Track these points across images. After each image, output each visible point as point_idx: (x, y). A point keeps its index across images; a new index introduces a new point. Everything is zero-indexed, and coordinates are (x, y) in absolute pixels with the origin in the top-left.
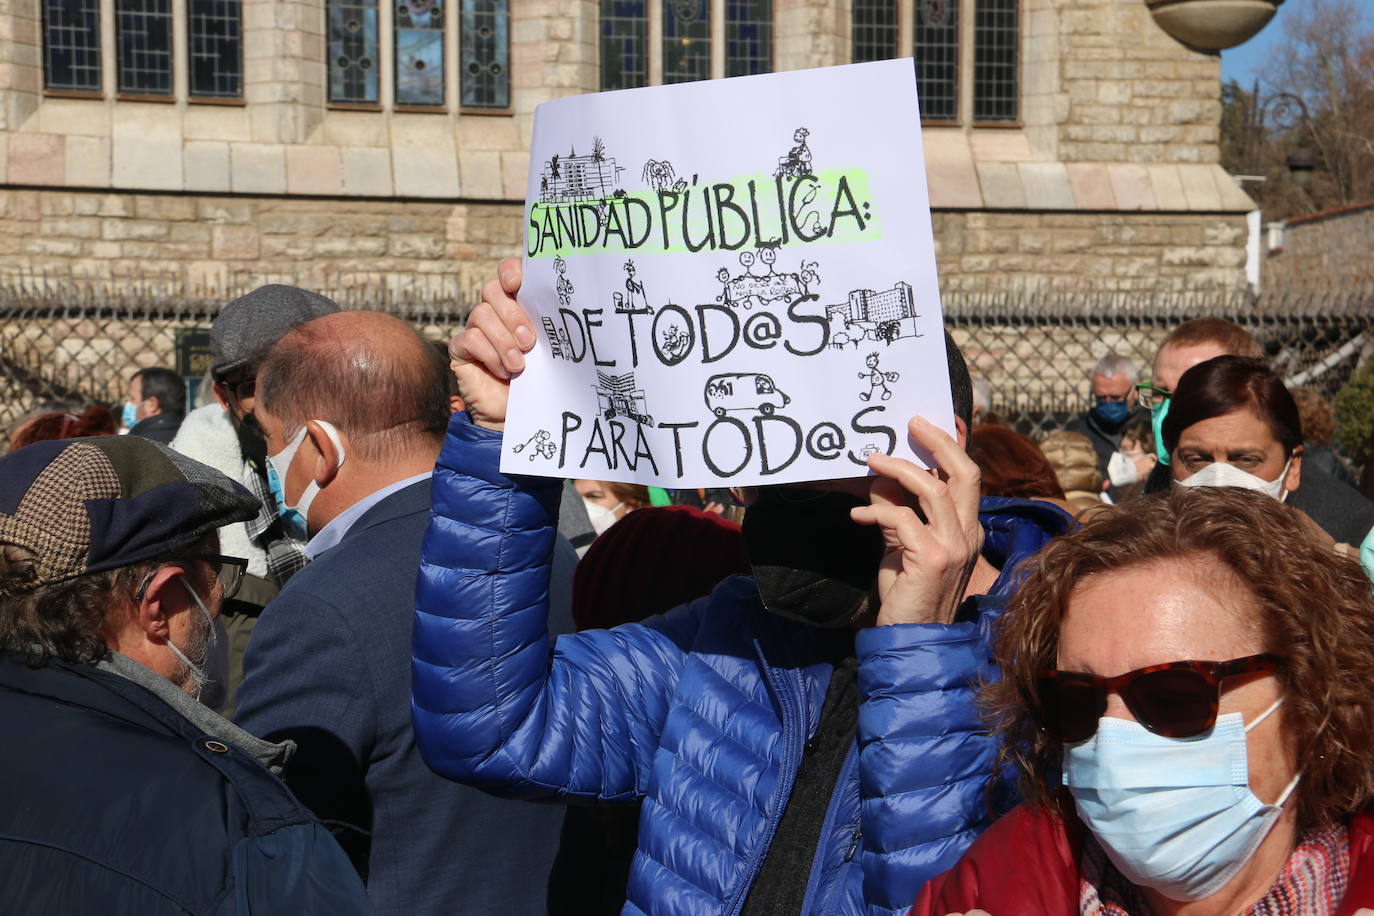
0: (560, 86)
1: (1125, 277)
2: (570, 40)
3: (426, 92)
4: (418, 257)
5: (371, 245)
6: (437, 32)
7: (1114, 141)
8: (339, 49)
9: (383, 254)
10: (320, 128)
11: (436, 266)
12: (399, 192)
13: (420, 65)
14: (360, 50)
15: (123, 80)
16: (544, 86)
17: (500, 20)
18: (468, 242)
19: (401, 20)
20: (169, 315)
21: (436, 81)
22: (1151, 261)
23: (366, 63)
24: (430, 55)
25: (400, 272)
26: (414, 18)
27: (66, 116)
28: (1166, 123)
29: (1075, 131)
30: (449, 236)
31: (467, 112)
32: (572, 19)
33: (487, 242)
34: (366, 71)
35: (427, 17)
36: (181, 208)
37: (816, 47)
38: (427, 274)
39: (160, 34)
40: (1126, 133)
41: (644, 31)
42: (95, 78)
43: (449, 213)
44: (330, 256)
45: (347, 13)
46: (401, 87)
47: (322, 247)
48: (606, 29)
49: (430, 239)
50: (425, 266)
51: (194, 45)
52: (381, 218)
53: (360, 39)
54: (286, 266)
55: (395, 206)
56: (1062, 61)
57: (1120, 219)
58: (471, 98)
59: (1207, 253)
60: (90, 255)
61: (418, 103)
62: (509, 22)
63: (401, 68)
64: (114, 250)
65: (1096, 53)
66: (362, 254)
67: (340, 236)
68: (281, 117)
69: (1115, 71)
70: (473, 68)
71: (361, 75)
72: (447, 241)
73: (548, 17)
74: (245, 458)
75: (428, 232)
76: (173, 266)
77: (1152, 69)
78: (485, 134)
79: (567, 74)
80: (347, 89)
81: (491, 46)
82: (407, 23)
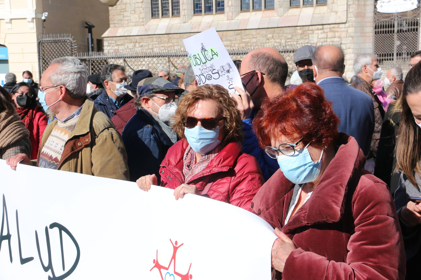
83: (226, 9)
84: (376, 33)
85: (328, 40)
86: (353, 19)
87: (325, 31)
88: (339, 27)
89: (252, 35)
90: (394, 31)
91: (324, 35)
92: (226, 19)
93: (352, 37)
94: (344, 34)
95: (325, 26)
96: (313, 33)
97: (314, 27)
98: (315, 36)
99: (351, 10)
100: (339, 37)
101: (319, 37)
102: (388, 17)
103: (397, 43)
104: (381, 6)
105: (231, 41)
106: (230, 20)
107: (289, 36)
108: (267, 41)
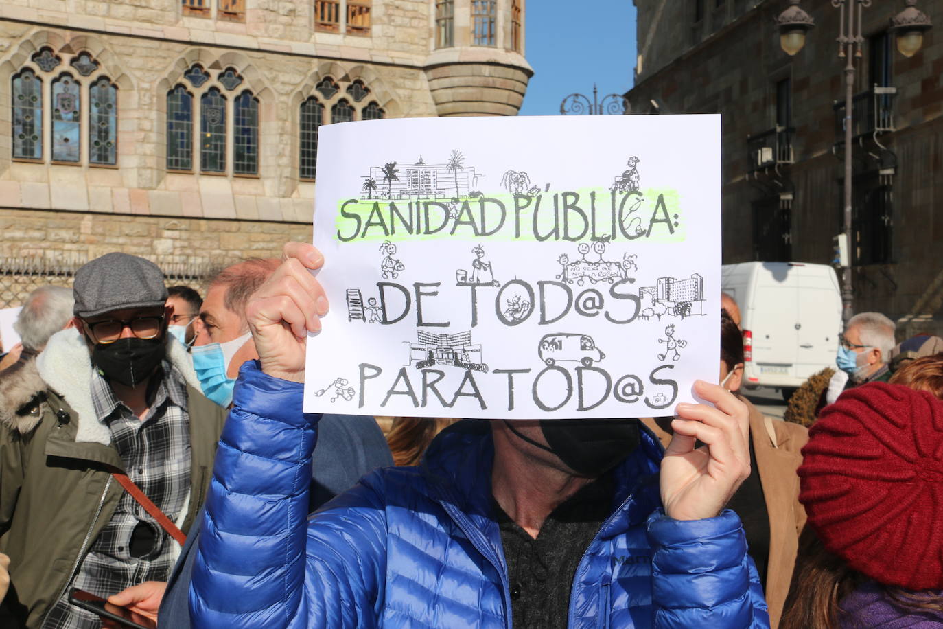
0: (145, 155)
2: (150, 131)
3: (69, 155)
4: (64, 242)
5: (37, 234)
6: (77, 123)
8: (19, 129)
9: (44, 240)
10: (8, 171)
11: (74, 247)
12: (54, 207)
13: (66, 140)
14: (32, 131)
16: (136, 154)
17: (112, 119)
18: (92, 234)
19: (56, 116)
21: (75, 149)
23: (35, 138)
24: (72, 135)
25: (55, 249)
26: (63, 116)
30: (82, 231)
31: (92, 166)
32: (152, 121)
33: (103, 235)
34: (35, 142)
35: (71, 115)
37: (281, 141)
38: (71, 250)
41: (190, 128)
43: (83, 219)
44: (13, 240)
45: (24, 111)
46: (55, 151)
47: (8, 235)
48: (170, 126)
49: (71, 232)
50: (67, 246)
52: (43, 220)
53: (32, 125)
55: (52, 214)
58: (95, 159)
61: (64, 160)
62: (117, 119)
63: (55, 141)
66: (32, 239)
67: (19, 229)
70: (97, 143)
71: (32, 144)
72: (81, 234)
73: (139, 119)
74: (93, 366)
75: (70, 228)
78: (102, 177)
79: (149, 148)
80: (25, 151)
81: (107, 132)
82: (59, 118)
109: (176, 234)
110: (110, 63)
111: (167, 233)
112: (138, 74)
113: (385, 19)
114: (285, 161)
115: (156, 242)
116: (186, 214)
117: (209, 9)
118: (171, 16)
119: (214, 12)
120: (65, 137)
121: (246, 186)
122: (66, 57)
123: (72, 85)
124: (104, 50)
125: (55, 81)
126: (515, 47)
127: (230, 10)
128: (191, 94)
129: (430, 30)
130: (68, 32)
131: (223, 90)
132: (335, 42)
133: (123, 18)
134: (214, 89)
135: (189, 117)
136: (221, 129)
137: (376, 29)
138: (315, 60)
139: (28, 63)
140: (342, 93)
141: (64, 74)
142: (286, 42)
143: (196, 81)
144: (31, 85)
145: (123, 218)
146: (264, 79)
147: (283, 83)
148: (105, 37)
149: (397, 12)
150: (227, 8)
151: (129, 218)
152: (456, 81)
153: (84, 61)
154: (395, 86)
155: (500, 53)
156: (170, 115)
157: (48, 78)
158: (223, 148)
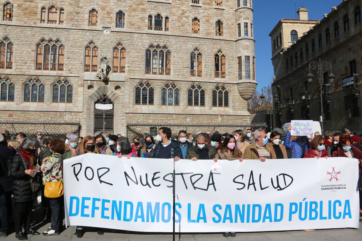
1: (239, 122)
2: (185, 98)
3: (171, 103)
5: (166, 118)
6: (172, 97)
7: (238, 108)
8: (163, 99)
10: (161, 107)
11: (172, 120)
12: (169, 113)
13: (170, 101)
15: (143, 103)
16: (183, 103)
17: (178, 96)
18: (175, 118)
19: (169, 96)
20: (149, 125)
22: (242, 120)
23: (165, 101)
24: (171, 100)
27: (138, 106)
28: (242, 107)
29: (234, 107)
31: (175, 105)
32: (185, 96)
33: (177, 118)
36: (148, 115)
37: (209, 99)
39: (146, 98)
40: (239, 108)
41: (192, 97)
42: (140, 103)
43: (174, 115)
44: (162, 119)
45: (164, 96)
47: (161, 119)
48: (188, 97)
49: (172, 118)
50: (171, 120)
51: (149, 99)
52: (167, 116)
53: (165, 98)
54: (158, 121)
56: (233, 101)
57: (239, 116)
59: (247, 120)
60: (140, 120)
61: (170, 104)
64: (142, 119)
65: (236, 100)
66: (165, 119)
68: (157, 106)
69: (238, 102)
70: (176, 101)
71: (165, 102)
73: (183, 96)
76: (147, 121)
77: (241, 102)
78: (177, 107)
79: (185, 101)
80: (163, 103)
81: (177, 99)
82: (169, 97)
83: (15, 99)
84: (95, 118)
85: (74, 119)
86: (86, 111)
87: (72, 115)
88: (79, 114)
89: (31, 114)
90: (103, 118)
91: (71, 117)
92: (15, 104)
93: (85, 119)
94: (81, 117)
95: (72, 113)
96: (66, 116)
97: (66, 113)
98: (67, 117)
99: (85, 107)
100: (79, 119)
101: (69, 118)
102: (101, 111)
103: (105, 123)
104: (97, 106)
105: (18, 116)
106: (18, 105)
107: (53, 116)
108: (40, 118)
109: (190, 118)
110: (178, 86)
111: (188, 117)
112: (183, 88)
113: (228, 75)
114: (210, 103)
115: (187, 119)
116: (192, 114)
117: (195, 75)
118: (189, 77)
119: (196, 75)
120: (170, 100)
121: (202, 108)
122: (171, 86)
123: (171, 91)
124: (177, 84)
125: (169, 90)
126: (254, 79)
127: (199, 75)
128: (192, 91)
129: (237, 76)
130: (171, 81)
131: (198, 90)
132: (219, 80)
133: (180, 78)
134: (196, 90)
135: (192, 95)
136: (198, 97)
137: (226, 77)
138: (215, 83)
139: (164, 87)
140: (220, 89)
141: (170, 89)
142: (210, 80)
143: (193, 88)
144: (165, 91)
145: (181, 115)
146: (206, 88)
147: (209, 88)
148: (177, 81)
149: (230, 73)
150: (198, 74)
151: (182, 115)
152: (243, 86)
153: (174, 86)
154: (231, 87)
155: (251, 81)
156: (188, 95)
157: (167, 90)
158: (198, 101)
